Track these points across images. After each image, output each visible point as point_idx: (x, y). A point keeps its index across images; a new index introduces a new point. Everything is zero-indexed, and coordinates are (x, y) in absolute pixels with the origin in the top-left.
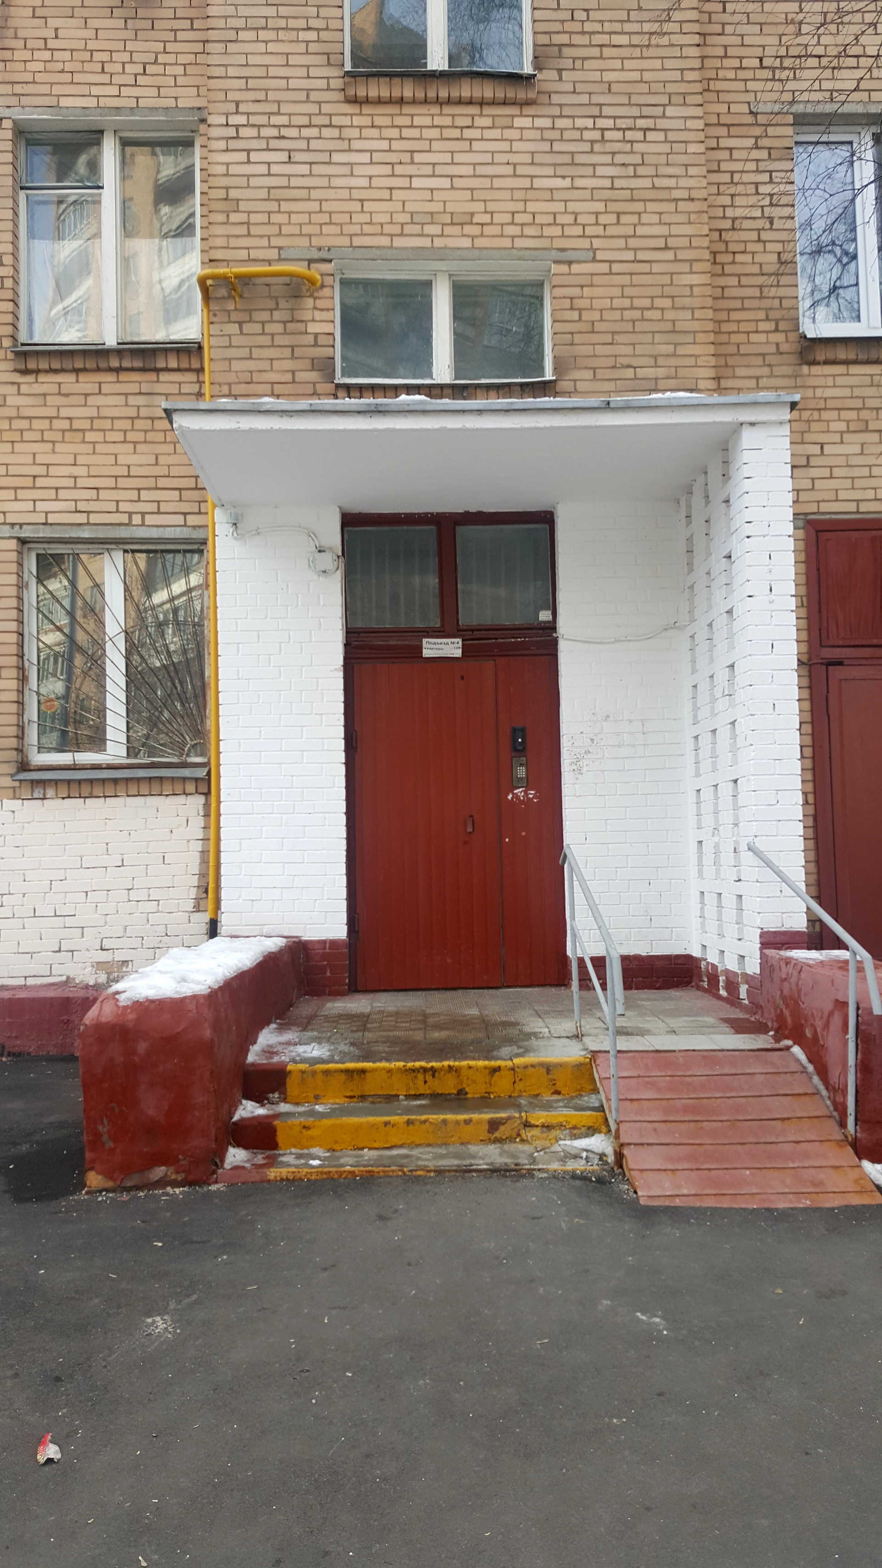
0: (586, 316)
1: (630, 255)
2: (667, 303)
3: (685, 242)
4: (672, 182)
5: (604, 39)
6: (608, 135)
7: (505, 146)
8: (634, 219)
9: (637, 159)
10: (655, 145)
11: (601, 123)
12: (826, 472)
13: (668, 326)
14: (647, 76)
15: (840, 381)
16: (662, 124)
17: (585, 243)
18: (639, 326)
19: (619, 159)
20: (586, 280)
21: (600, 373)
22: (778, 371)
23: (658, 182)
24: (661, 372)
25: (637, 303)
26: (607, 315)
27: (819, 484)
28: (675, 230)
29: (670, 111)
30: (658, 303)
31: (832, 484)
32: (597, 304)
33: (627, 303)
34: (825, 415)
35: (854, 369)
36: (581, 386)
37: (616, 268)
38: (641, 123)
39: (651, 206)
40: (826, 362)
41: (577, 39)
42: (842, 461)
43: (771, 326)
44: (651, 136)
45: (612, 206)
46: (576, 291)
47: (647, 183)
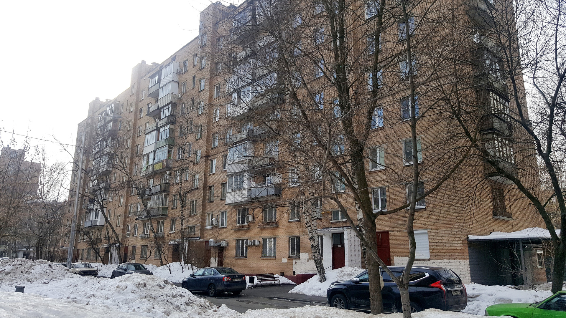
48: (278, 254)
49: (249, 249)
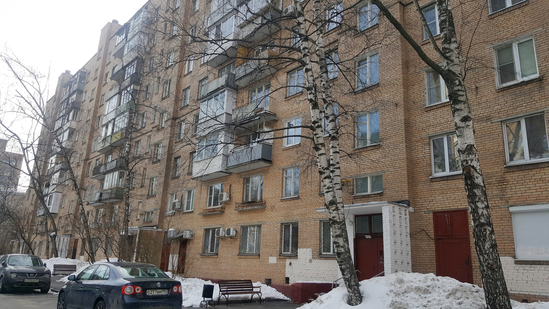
0: (388, 181)
1: (394, 170)
2: (400, 177)
3: (403, 166)
4: (400, 157)
5: (390, 135)
6: (390, 151)
7: (375, 156)
8: (395, 164)
9: (395, 154)
10: (398, 151)
11: (389, 149)
12: (436, 202)
13: (400, 181)
14: (396, 140)
15: (438, 185)
16: (399, 147)
17: (387, 169)
18: (396, 182)
19: (392, 154)
20: (387, 175)
21: (390, 190)
22: (427, 184)
23: (398, 157)
24: (399, 189)
25: (395, 178)
26: (391, 180)
27: (435, 205)
28: (401, 165)
29: (400, 145)
30: (399, 177)
31: (437, 204)
32: (389, 179)
33: (394, 178)
34: (435, 191)
35: (441, 182)
36: (387, 192)
37: (392, 172)
38: (395, 148)
39: (397, 161)
40: (435, 182)
41: (386, 136)
42: (439, 200)
43: (425, 176)
44: (397, 150)
45: (391, 162)
46: (386, 177)
47: (397, 157)
48: (263, 250)
49: (221, 243)
